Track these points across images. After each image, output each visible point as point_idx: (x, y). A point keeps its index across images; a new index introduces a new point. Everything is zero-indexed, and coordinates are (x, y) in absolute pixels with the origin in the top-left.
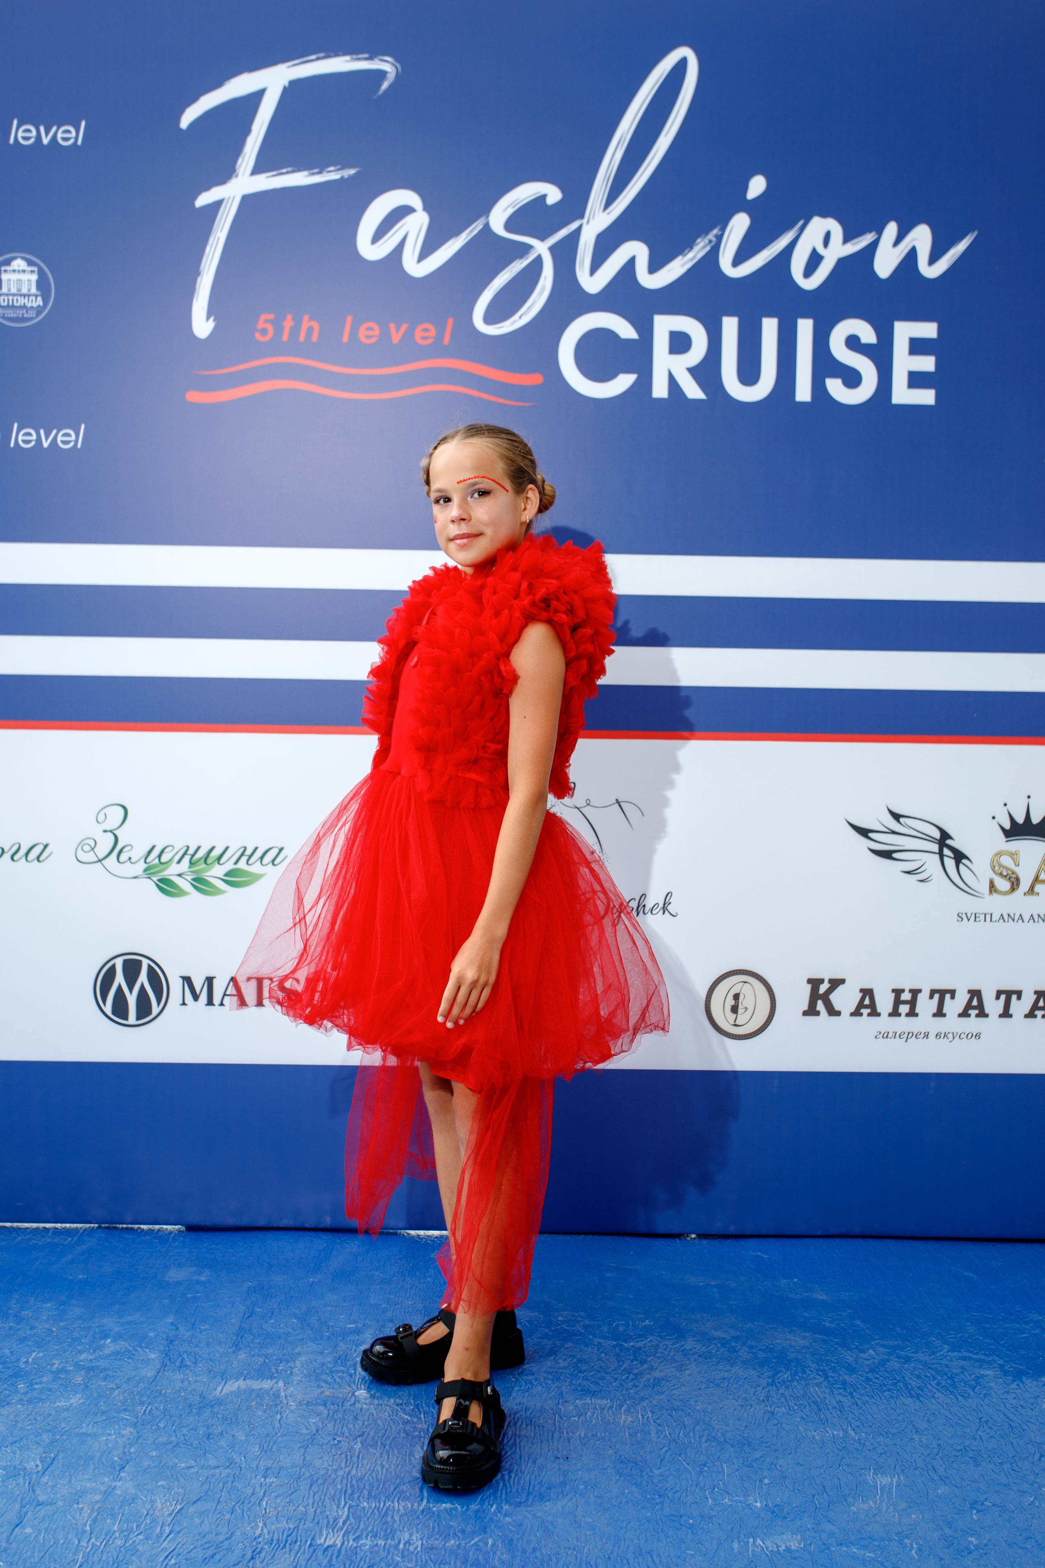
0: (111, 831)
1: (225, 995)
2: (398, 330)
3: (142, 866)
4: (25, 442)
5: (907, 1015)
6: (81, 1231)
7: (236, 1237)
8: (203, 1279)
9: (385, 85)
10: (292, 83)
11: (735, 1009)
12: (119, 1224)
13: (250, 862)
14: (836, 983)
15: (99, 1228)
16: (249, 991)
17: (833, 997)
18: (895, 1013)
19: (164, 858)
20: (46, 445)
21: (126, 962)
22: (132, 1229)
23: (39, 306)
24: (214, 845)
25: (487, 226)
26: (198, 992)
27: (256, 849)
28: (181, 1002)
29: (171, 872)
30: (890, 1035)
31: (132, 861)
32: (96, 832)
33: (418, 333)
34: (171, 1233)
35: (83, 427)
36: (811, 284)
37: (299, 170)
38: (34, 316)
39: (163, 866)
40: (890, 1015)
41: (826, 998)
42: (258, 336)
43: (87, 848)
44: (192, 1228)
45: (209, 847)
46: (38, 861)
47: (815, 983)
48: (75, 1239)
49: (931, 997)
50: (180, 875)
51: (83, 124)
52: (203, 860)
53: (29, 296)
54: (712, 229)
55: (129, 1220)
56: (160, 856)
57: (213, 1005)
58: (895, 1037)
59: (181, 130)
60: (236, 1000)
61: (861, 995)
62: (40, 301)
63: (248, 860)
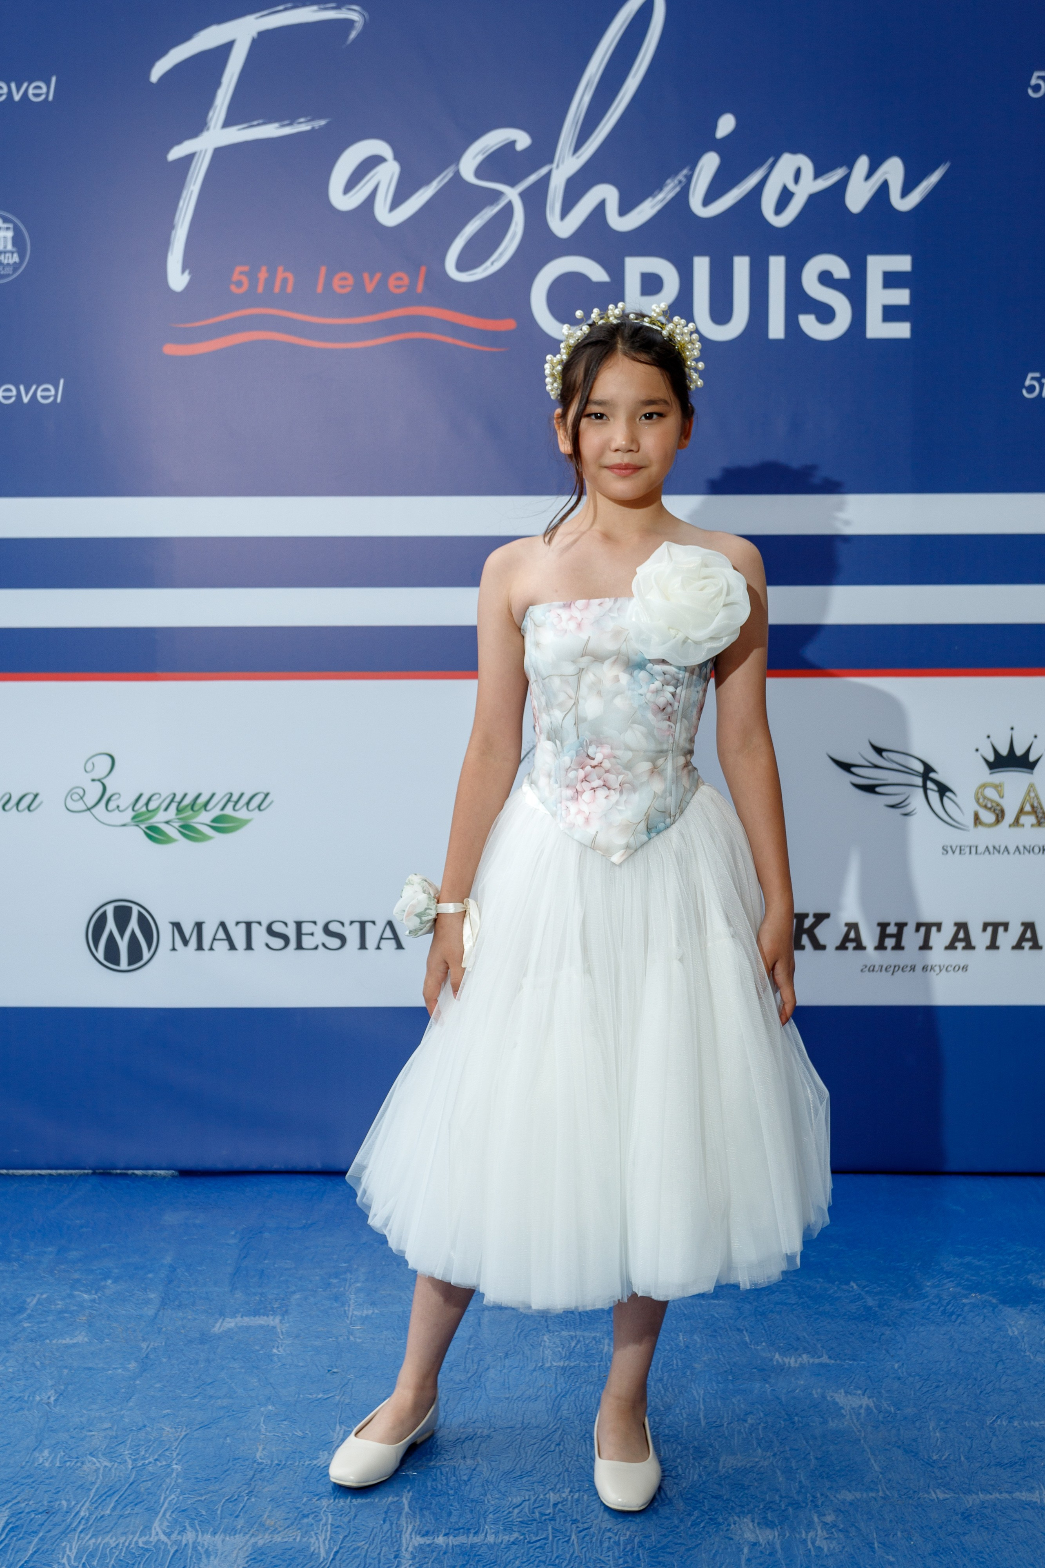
0: (99, 780)
1: (214, 939)
2: (371, 279)
3: (130, 814)
4: (5, 398)
5: (894, 948)
6: (77, 1178)
7: (229, 1181)
8: (198, 1222)
9: (353, 35)
10: (260, 34)
12: (113, 1169)
13: (237, 808)
14: (820, 918)
15: (94, 1175)
16: (238, 936)
17: (818, 931)
18: (881, 946)
19: (152, 806)
20: (26, 400)
21: (117, 910)
22: (127, 1175)
23: (15, 263)
24: (200, 791)
25: (457, 173)
26: (188, 937)
27: (242, 795)
28: (171, 947)
29: (159, 819)
30: (876, 968)
31: (121, 809)
32: (84, 780)
33: (392, 282)
34: (163, 1177)
35: (62, 382)
36: (782, 221)
37: (270, 122)
38: (11, 273)
39: (151, 813)
40: (876, 948)
41: (811, 932)
42: (233, 288)
43: (75, 797)
44: (186, 1173)
45: (196, 794)
46: (29, 810)
48: (71, 1185)
49: (917, 930)
50: (167, 822)
51: (54, 78)
52: (190, 807)
53: (5, 253)
54: (681, 170)
55: (124, 1166)
56: (147, 804)
57: (203, 950)
58: (881, 971)
59: (152, 84)
60: (226, 944)
61: (846, 928)
62: (16, 258)
63: (234, 806)
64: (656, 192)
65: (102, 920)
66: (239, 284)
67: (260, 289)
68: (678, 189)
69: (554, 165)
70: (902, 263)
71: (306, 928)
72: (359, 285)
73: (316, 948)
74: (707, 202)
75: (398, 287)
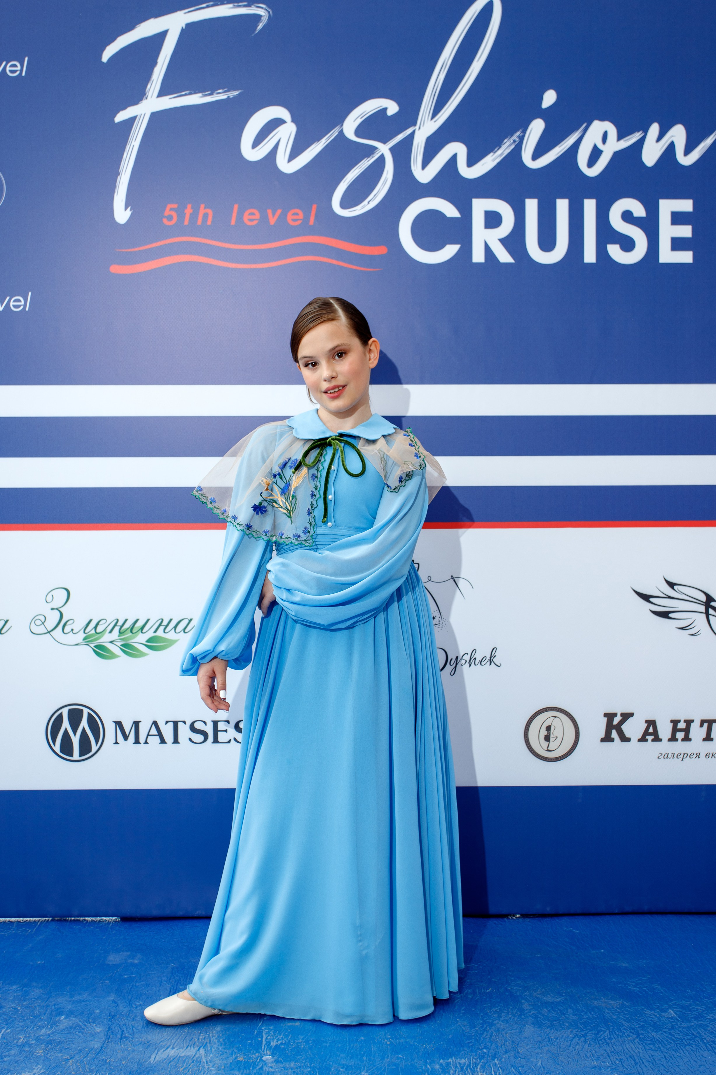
0: (57, 609)
1: (148, 735)
2: (274, 215)
3: (82, 635)
5: (683, 740)
6: (39, 924)
7: (160, 926)
8: (136, 961)
9: (260, 26)
10: (187, 25)
11: (547, 738)
12: (69, 917)
13: (166, 631)
14: (626, 716)
15: (52, 920)
16: (168, 732)
17: (624, 727)
18: (673, 739)
19: (99, 629)
21: (70, 711)
22: (79, 920)
24: (138, 618)
25: (341, 133)
26: (127, 734)
27: (171, 620)
28: (114, 742)
29: (105, 639)
30: (669, 756)
31: (74, 632)
32: (45, 609)
33: (290, 217)
34: (109, 923)
35: (30, 294)
36: (593, 172)
37: (195, 93)
39: (99, 635)
40: (669, 740)
41: (619, 728)
42: (165, 221)
43: (38, 622)
44: (125, 919)
45: (135, 620)
47: (610, 716)
48: (35, 930)
49: (702, 726)
50: (111, 642)
51: (26, 59)
52: (129, 630)
54: (516, 132)
55: (76, 914)
56: (96, 628)
57: (140, 743)
58: (673, 758)
59: (103, 63)
60: (157, 739)
61: (646, 724)
63: (165, 629)
64: (496, 149)
65: (59, 720)
66: (170, 218)
67: (186, 222)
68: (513, 146)
69: (417, 127)
70: (686, 205)
71: (221, 726)
72: (264, 219)
73: (229, 742)
74: (535, 157)
75: (294, 220)
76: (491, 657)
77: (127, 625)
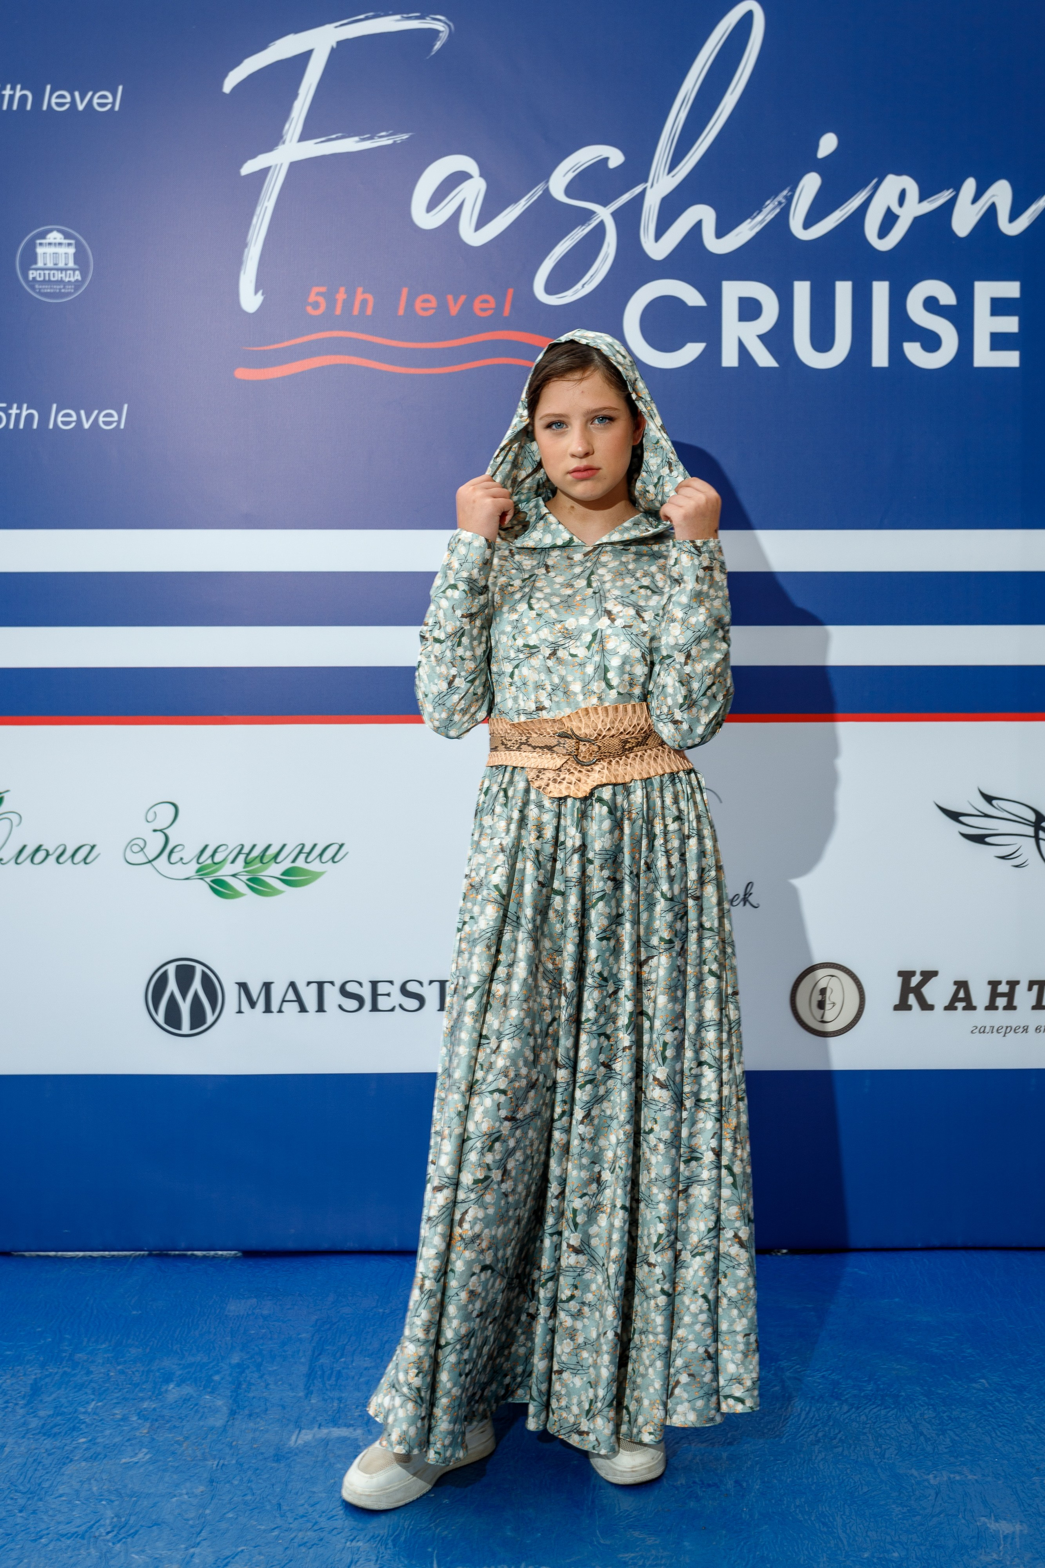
0: (161, 830)
1: (284, 1001)
2: (456, 301)
3: (194, 866)
4: (64, 423)
5: (1005, 1008)
6: (132, 1260)
7: (297, 1263)
9: (438, 45)
10: (339, 43)
11: (821, 1005)
12: (171, 1251)
13: (309, 860)
14: (928, 975)
15: (149, 1255)
16: (310, 996)
17: (927, 991)
18: (992, 1006)
19: (218, 858)
20: (87, 426)
21: (179, 969)
22: (186, 1256)
23: (77, 281)
24: (270, 842)
25: (547, 191)
26: (255, 999)
27: (315, 845)
28: (237, 1010)
29: (225, 872)
30: (987, 1030)
31: (184, 861)
32: (145, 831)
33: (477, 305)
34: (227, 1259)
35: (126, 406)
36: (886, 245)
37: (350, 136)
38: (73, 291)
39: (217, 866)
40: (987, 1008)
41: (918, 991)
42: (309, 309)
43: (136, 849)
44: (250, 1254)
45: (265, 845)
46: (85, 863)
47: (906, 975)
48: (127, 1268)
49: (1030, 989)
50: (234, 876)
51: (120, 88)
52: (259, 859)
53: (66, 270)
54: (782, 189)
55: (183, 1246)
56: (213, 856)
57: (271, 1012)
58: (992, 1032)
59: (225, 94)
60: (296, 1006)
61: (955, 987)
62: (78, 276)
63: (307, 858)
64: (754, 214)
65: (162, 981)
66: (316, 305)
67: (338, 312)
68: (777, 211)
69: (649, 184)
70: (1011, 289)
71: (382, 988)
72: (443, 307)
73: (393, 1009)
74: (807, 225)
75: (483, 310)
76: (745, 895)
77: (256, 853)
